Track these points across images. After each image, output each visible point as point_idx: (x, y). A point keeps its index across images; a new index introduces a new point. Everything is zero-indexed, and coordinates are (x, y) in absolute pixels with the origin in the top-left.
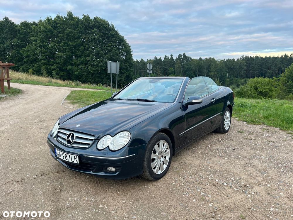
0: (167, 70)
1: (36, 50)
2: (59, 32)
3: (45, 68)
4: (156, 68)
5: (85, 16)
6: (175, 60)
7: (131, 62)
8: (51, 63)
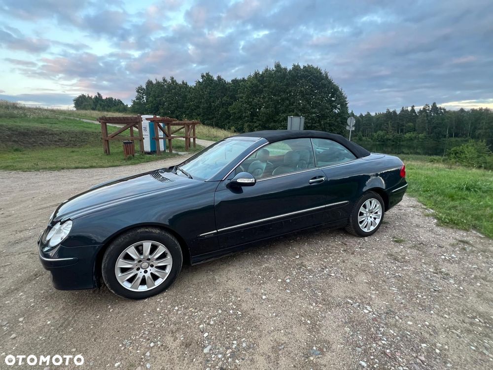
0: (403, 126)
1: (242, 106)
2: (265, 87)
3: (248, 126)
4: (387, 124)
5: (294, 66)
6: (418, 112)
7: (345, 117)
8: (254, 121)
